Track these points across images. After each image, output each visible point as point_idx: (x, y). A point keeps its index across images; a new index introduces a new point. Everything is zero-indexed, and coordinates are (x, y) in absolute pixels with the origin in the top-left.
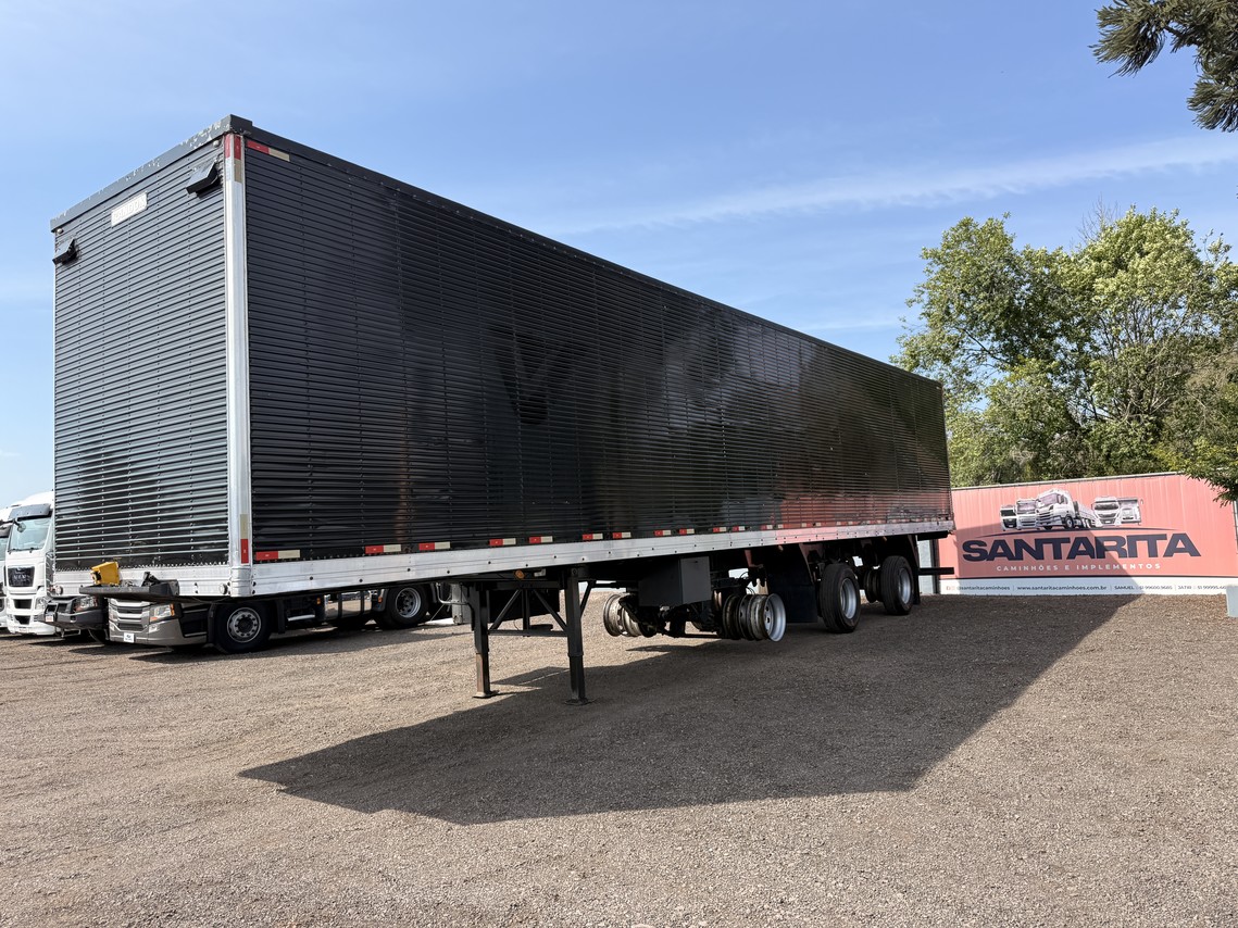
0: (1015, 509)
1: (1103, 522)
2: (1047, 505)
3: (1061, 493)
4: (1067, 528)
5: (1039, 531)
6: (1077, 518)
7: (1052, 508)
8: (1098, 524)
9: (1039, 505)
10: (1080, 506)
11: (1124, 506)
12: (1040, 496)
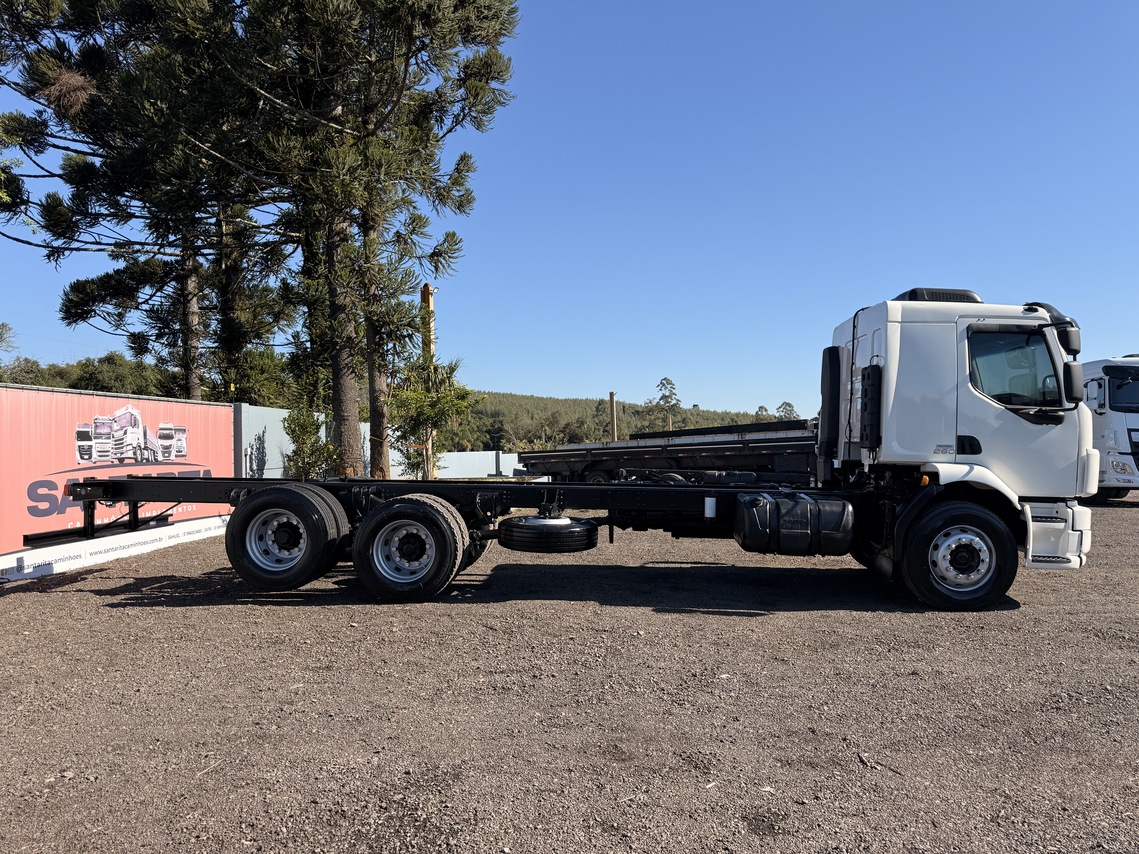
0: (91, 430)
1: (164, 453)
2: (122, 428)
3: (135, 412)
4: (137, 463)
5: (113, 466)
6: (146, 448)
7: (125, 433)
8: (160, 458)
9: (116, 427)
10: (148, 431)
11: (178, 436)
12: (118, 413)
